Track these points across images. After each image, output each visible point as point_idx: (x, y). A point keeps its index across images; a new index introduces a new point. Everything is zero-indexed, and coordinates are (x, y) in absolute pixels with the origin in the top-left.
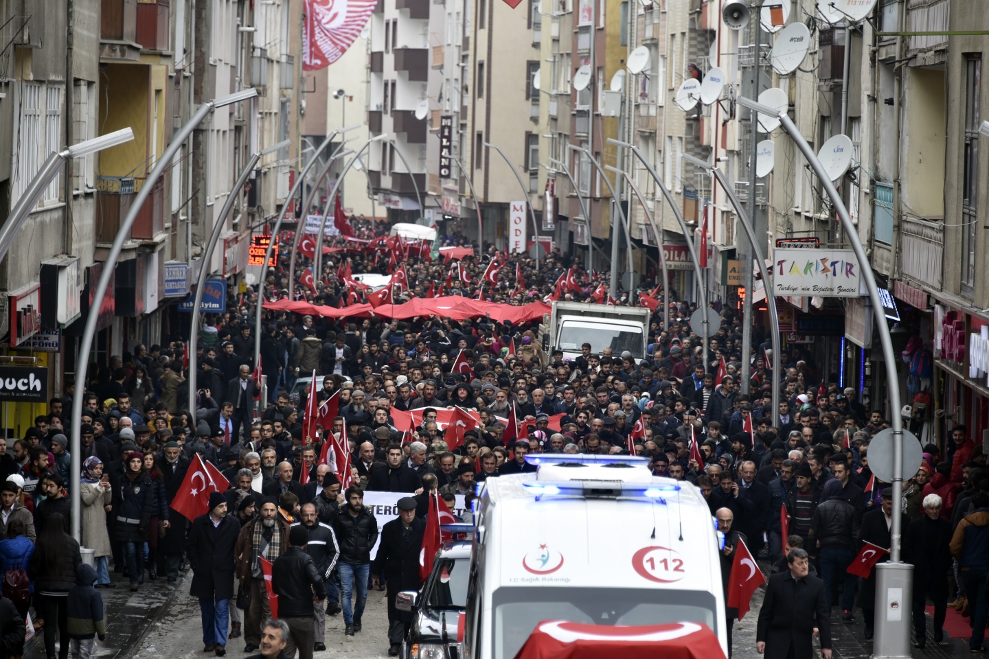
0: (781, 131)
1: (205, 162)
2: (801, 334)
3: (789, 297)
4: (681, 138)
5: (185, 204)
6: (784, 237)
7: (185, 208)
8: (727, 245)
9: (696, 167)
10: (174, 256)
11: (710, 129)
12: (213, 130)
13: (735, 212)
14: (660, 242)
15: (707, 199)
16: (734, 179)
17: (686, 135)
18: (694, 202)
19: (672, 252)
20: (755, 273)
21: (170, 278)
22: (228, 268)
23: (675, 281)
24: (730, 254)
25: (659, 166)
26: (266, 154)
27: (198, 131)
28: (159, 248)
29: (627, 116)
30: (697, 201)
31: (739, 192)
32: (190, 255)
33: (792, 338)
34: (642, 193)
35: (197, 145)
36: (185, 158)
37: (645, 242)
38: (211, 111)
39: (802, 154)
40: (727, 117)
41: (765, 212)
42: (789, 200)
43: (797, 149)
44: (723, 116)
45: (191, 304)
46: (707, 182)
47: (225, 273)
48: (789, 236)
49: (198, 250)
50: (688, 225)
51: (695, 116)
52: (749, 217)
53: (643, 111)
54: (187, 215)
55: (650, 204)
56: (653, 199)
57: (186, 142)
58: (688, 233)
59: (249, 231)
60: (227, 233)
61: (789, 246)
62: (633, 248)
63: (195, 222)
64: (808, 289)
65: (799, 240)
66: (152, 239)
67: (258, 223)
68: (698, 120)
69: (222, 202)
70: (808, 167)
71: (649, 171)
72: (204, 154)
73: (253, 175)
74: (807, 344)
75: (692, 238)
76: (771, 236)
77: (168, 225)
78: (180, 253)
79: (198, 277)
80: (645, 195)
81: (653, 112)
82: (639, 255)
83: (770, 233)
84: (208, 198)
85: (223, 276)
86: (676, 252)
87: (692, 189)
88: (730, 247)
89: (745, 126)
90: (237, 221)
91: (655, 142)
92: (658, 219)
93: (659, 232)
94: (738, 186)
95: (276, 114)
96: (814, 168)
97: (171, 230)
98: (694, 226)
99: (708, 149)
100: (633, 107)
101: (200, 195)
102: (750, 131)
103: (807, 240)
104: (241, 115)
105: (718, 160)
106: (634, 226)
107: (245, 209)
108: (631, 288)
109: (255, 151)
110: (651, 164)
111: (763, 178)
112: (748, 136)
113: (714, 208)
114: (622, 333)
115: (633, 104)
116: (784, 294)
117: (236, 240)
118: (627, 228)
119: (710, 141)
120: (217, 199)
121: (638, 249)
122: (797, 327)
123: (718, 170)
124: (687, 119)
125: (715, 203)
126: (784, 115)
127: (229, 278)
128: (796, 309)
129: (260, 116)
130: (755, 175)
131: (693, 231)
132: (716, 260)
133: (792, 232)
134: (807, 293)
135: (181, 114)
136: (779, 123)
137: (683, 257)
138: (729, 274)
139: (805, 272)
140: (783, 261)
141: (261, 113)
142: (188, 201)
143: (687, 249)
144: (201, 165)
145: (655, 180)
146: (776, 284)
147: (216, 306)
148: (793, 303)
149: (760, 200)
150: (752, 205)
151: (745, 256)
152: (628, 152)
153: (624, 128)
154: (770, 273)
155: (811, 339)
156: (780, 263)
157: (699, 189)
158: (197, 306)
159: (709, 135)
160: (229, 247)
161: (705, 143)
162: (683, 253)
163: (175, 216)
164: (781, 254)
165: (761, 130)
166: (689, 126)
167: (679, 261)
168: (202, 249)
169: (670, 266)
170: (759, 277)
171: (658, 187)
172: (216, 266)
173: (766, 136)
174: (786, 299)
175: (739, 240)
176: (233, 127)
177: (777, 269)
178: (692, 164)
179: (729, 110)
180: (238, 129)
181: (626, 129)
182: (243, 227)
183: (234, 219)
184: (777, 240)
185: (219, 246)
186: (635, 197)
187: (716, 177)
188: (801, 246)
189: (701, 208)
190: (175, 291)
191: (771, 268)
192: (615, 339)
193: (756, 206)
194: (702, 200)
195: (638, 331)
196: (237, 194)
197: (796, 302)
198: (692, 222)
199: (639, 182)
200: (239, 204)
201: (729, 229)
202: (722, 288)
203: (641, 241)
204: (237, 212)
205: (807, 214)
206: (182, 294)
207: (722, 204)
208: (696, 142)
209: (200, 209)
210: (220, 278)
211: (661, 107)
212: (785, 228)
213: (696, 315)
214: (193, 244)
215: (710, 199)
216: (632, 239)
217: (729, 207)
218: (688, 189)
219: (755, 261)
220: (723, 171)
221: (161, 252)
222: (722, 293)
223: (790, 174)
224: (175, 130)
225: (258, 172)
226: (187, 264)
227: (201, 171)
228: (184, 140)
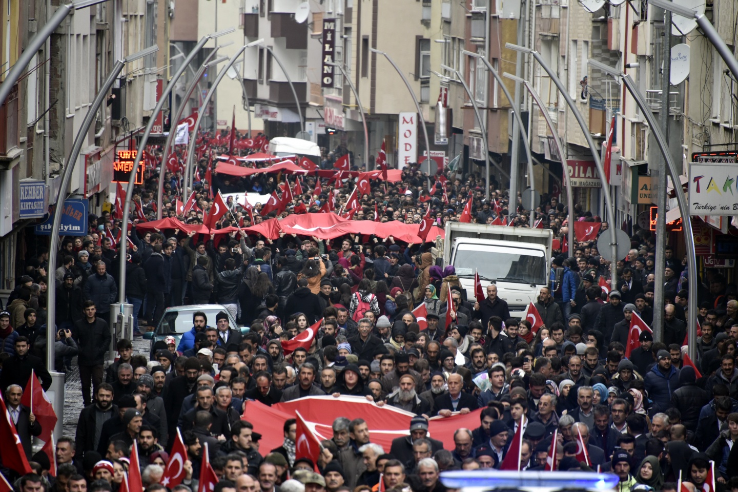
0: (696, 33)
1: (64, 70)
2: (720, 258)
3: (706, 217)
4: (586, 42)
5: (42, 116)
6: (701, 150)
7: (41, 121)
8: (637, 160)
9: (603, 75)
10: (30, 174)
11: (618, 32)
12: (72, 35)
13: (647, 124)
14: (564, 157)
15: (616, 109)
16: (646, 87)
17: (592, 39)
18: (601, 113)
19: (577, 168)
20: (669, 190)
21: (26, 198)
22: (89, 186)
23: (580, 199)
24: (641, 170)
25: (563, 73)
26: (132, 61)
27: (56, 36)
28: (13, 165)
29: (527, 18)
30: (604, 112)
31: (651, 101)
32: (48, 173)
33: (710, 262)
34: (544, 102)
35: (55, 51)
36: (42, 65)
37: (547, 157)
38: (70, 13)
39: (721, 59)
40: (637, 18)
41: (679, 123)
42: (706, 109)
43: (716, 54)
44: (633, 17)
45: (50, 227)
46: (616, 91)
47: (86, 192)
48: (706, 150)
49: (56, 167)
50: (594, 138)
51: (603, 17)
52: (662, 129)
53: (545, 13)
54: (44, 128)
55: (553, 115)
56: (556, 110)
57: (42, 48)
58: (594, 148)
59: (113, 146)
60: (89, 148)
61: (707, 160)
62: (534, 163)
63: (53, 136)
64: (728, 208)
65: (718, 153)
66: (5, 154)
67: (122, 137)
68: (605, 22)
69: (83, 113)
70: (727, 73)
71: (552, 78)
72: (63, 61)
73: (117, 84)
74: (726, 269)
75: (599, 152)
76: (686, 150)
77: (23, 139)
78: (37, 170)
79: (57, 195)
80: (547, 106)
81: (556, 13)
82: (541, 171)
83: (685, 146)
84: (67, 109)
85: (84, 195)
86: (582, 168)
87: (599, 99)
88: (641, 163)
89: (658, 28)
90: (99, 134)
91: (558, 47)
92: (561, 132)
93: (563, 146)
94: (650, 94)
95: (141, 16)
96: (734, 73)
97: (26, 144)
98: (601, 140)
99: (617, 54)
100: (534, 9)
101: (58, 106)
102: (663, 34)
103: (726, 153)
104: (103, 18)
105: (627, 66)
106: (535, 139)
107: (109, 121)
108: (532, 208)
109: (119, 57)
110: (553, 71)
111: (678, 85)
112: (661, 40)
113: (624, 119)
114: (523, 257)
115: (534, 5)
116: (701, 213)
117: (98, 155)
118: (527, 142)
119: (618, 46)
120: (77, 110)
121: (539, 165)
122: (715, 249)
123: (628, 77)
124: (594, 22)
125: (624, 113)
126: (701, 16)
127: (91, 198)
128: (715, 230)
129: (124, 19)
130: (669, 82)
131: (600, 144)
132: (626, 177)
133: (710, 146)
134: (726, 212)
135: (37, 16)
136: (695, 24)
137: (589, 174)
138: (640, 192)
139: (725, 189)
140: (700, 177)
141: (125, 16)
142: (46, 112)
143: (593, 164)
144: (59, 73)
145: (558, 88)
146: (692, 202)
147: (77, 228)
148: (711, 223)
149: (674, 110)
150: (665, 116)
151: (657, 172)
152: (529, 58)
153: (524, 31)
154: (685, 191)
155: (731, 263)
156: (697, 179)
157: (607, 98)
158: (55, 228)
159: (618, 38)
160: (91, 163)
161: (613, 47)
162: (589, 169)
163: (31, 129)
164: (698, 169)
165: (675, 32)
166: (596, 29)
167: (585, 177)
168: (61, 165)
169: (575, 183)
170: (674, 194)
171: (561, 96)
172: (76, 184)
173: (681, 39)
174: (703, 219)
175: (651, 155)
176: (94, 32)
177: (693, 186)
178: (599, 71)
179: (640, 11)
180: (100, 33)
181: (527, 33)
182: (106, 141)
183: (96, 132)
184: (693, 154)
185: (80, 161)
186: (536, 107)
187: (625, 84)
188: (720, 161)
189: (609, 120)
190: (32, 211)
191: (687, 185)
192: (514, 263)
193: (670, 117)
194: (610, 111)
195: (541, 254)
196: (100, 104)
197: (715, 222)
198: (599, 135)
199: (541, 90)
200: (101, 115)
201: (640, 142)
202: (632, 207)
203: (543, 155)
204: (99, 125)
205: (727, 125)
206: (40, 215)
207: (632, 114)
208: (604, 47)
209: (59, 121)
210: (81, 197)
211: (565, 8)
212: (702, 140)
213: (604, 236)
214: (51, 160)
215: (618, 109)
216: (533, 154)
217: (640, 118)
218: (594, 98)
219: (669, 177)
220: (634, 78)
221: (16, 169)
222: (632, 213)
223: (708, 81)
224: (31, 34)
225: (123, 81)
226: (45, 182)
227: (60, 80)
228: (41, 45)
